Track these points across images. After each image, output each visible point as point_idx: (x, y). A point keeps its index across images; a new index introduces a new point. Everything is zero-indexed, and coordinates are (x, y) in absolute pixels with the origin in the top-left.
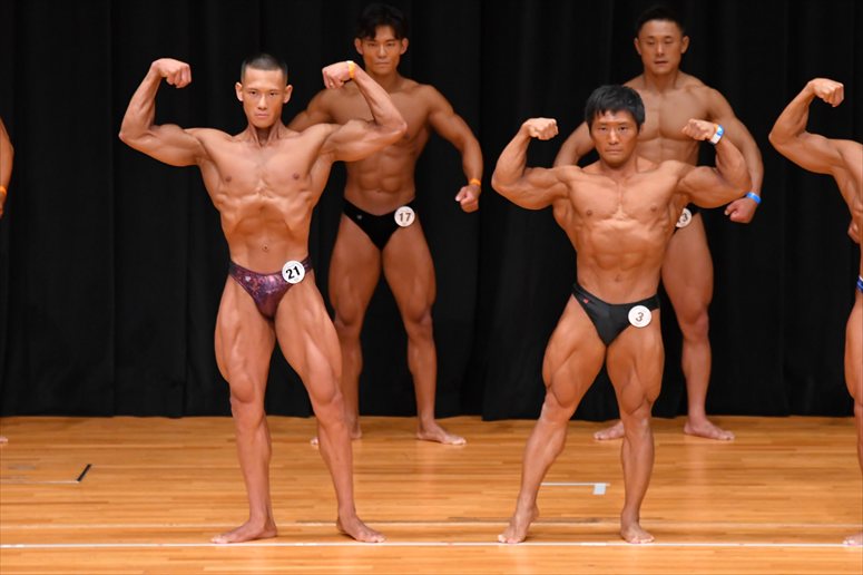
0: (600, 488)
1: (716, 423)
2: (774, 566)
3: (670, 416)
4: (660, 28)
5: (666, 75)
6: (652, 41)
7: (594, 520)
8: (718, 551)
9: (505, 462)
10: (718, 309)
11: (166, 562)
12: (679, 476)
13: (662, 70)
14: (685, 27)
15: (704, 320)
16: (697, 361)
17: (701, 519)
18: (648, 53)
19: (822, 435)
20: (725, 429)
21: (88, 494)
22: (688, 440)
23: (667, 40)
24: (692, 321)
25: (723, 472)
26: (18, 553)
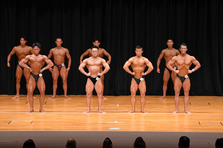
0: (118, 105)
3: (128, 95)
7: (117, 110)
9: (105, 102)
11: (57, 115)
21: (46, 106)
26: (37, 114)
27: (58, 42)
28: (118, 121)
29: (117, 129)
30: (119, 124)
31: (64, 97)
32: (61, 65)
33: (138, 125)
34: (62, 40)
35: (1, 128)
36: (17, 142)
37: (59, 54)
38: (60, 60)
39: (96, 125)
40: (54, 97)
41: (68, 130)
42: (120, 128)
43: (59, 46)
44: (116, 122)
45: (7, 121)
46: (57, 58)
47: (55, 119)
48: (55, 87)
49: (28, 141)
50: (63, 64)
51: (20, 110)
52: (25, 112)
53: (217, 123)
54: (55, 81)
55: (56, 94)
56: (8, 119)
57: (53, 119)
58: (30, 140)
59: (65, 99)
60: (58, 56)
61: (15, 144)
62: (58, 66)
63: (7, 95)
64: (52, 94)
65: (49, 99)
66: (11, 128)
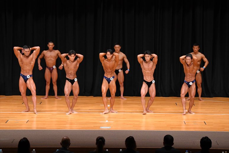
0: (109, 106)
1: (124, 97)
2: (131, 116)
3: (118, 96)
4: (117, 46)
5: (118, 52)
6: (116, 48)
8: (124, 114)
10: (124, 82)
11: (51, 115)
12: (119, 104)
13: (118, 51)
14: (120, 46)
15: (123, 84)
16: (122, 89)
17: (122, 110)
18: (116, 49)
19: (135, 99)
20: (125, 98)
21: (41, 106)
22: (121, 99)
23: (118, 48)
24: (121, 84)
25: (125, 104)
26: (32, 113)
27: (50, 46)
28: (109, 120)
29: (108, 128)
30: (109, 123)
31: (55, 97)
32: (53, 67)
33: (127, 124)
34: (54, 44)
35: (1, 127)
36: (13, 141)
37: (51, 56)
38: (52, 62)
39: (88, 124)
40: (46, 98)
41: (62, 128)
42: (110, 127)
43: (51, 49)
44: (107, 121)
45: (4, 120)
46: (49, 60)
47: (49, 118)
48: (48, 88)
49: (22, 139)
50: (54, 66)
51: (17, 110)
52: (21, 111)
53: (201, 123)
54: (48, 83)
55: (49, 95)
56: (5, 118)
57: (48, 118)
58: (25, 138)
59: (55, 99)
60: (50, 58)
61: (12, 142)
62: (50, 69)
63: (5, 96)
64: (45, 95)
65: (42, 99)
66: (8, 127)
